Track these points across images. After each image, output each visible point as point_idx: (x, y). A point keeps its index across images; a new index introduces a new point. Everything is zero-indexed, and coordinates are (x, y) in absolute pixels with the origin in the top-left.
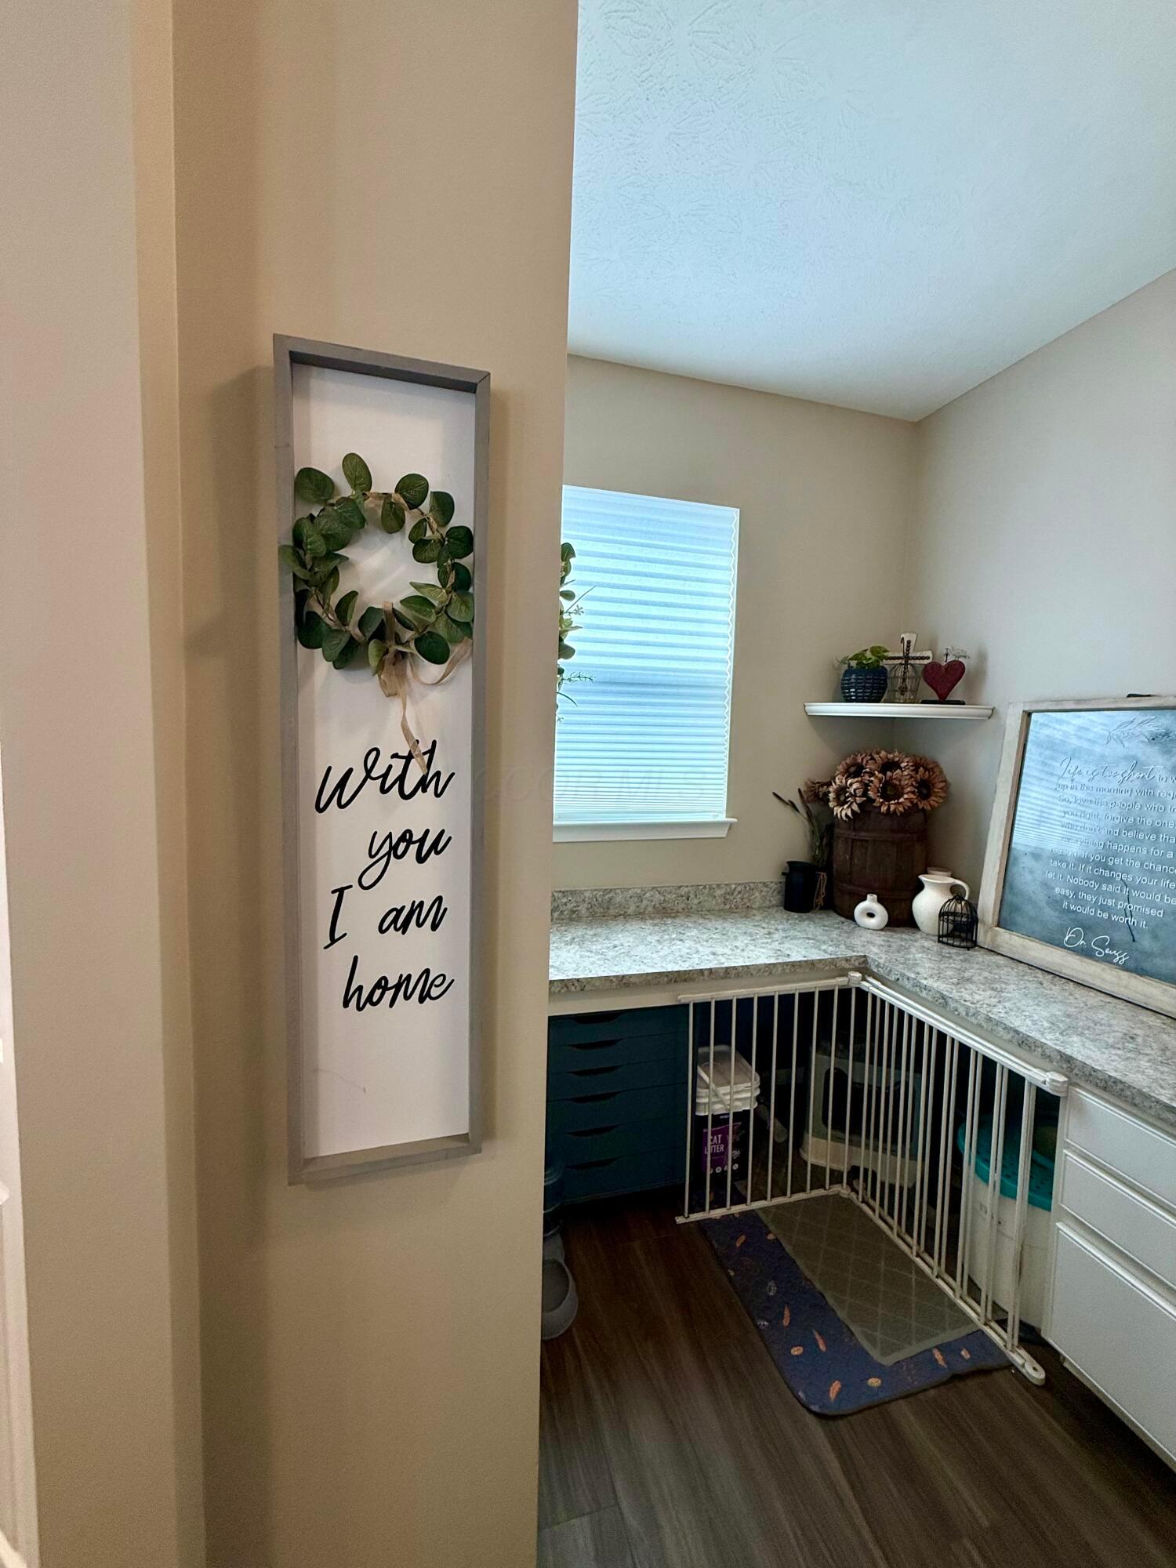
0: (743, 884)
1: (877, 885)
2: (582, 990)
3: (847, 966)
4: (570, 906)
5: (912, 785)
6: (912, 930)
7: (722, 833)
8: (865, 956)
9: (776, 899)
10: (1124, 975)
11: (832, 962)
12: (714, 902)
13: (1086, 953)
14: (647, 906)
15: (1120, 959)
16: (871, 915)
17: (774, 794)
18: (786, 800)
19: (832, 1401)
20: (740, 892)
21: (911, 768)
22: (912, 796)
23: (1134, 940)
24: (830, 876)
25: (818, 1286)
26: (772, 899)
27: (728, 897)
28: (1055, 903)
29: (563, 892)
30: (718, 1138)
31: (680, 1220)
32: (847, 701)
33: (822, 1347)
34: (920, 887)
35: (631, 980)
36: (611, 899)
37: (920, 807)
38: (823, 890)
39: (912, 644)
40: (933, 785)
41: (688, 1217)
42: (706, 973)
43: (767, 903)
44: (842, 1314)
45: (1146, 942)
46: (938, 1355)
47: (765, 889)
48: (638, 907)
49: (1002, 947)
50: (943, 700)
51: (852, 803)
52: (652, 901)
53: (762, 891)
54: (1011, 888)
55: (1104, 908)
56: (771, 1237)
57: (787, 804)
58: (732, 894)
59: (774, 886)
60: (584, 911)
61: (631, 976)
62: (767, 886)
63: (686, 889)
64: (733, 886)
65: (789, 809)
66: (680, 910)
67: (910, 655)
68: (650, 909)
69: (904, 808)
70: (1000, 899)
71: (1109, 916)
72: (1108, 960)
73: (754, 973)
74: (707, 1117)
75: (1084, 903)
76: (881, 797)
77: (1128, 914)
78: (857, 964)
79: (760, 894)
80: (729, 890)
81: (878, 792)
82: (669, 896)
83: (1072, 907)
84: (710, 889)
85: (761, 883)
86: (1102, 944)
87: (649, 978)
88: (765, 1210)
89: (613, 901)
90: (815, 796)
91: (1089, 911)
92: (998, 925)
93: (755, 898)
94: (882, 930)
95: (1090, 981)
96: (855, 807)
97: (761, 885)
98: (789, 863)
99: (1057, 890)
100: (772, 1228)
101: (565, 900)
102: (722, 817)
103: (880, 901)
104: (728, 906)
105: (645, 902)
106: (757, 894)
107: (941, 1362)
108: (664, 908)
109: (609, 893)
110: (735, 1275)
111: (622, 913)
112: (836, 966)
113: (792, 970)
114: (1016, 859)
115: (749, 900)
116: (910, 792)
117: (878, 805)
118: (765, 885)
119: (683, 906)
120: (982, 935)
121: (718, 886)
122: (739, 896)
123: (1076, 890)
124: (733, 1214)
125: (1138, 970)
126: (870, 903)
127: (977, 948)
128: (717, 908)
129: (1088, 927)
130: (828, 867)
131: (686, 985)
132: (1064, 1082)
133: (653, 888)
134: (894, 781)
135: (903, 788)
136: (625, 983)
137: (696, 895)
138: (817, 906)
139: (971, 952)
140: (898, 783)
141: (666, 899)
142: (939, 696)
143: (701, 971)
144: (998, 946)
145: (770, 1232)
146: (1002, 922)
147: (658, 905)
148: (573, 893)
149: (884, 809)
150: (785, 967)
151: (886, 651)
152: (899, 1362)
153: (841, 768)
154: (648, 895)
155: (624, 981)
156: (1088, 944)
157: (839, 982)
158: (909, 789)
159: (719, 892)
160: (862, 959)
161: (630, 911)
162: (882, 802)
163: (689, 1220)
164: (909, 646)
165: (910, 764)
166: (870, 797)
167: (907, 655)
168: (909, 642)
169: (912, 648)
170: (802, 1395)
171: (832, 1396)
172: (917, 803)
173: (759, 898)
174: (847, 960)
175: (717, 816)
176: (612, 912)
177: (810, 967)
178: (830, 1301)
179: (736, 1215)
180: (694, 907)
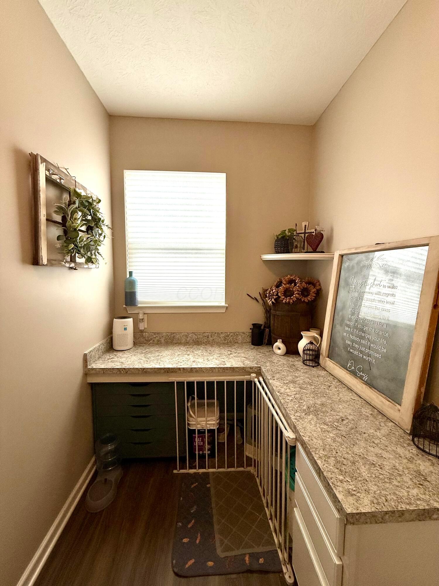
0: (233, 332)
1: (283, 335)
3: (251, 371)
4: (157, 338)
5: (298, 290)
7: (223, 311)
9: (249, 339)
10: (364, 386)
11: (243, 368)
12: (220, 340)
13: (353, 373)
14: (190, 340)
15: (365, 378)
16: (279, 349)
17: (247, 294)
19: (186, 568)
20: (232, 336)
21: (300, 283)
22: (297, 295)
23: (370, 369)
24: (270, 331)
25: (214, 511)
26: (247, 339)
27: (226, 338)
28: (346, 347)
29: (154, 333)
30: (200, 439)
31: (175, 471)
32: (277, 253)
33: (198, 542)
34: (301, 337)
35: (148, 370)
36: (174, 336)
37: (302, 300)
38: (267, 337)
39: (307, 227)
40: (310, 290)
41: (179, 471)
42: (181, 369)
44: (216, 527)
45: (375, 371)
46: (247, 558)
47: (243, 335)
48: (186, 340)
49: (327, 367)
50: (315, 251)
51: (272, 299)
52: (192, 338)
53: (242, 336)
54: (333, 340)
55: (361, 352)
56: (208, 486)
57: (253, 298)
58: (228, 336)
59: (248, 334)
60: (163, 341)
61: (147, 368)
62: (244, 334)
63: (207, 334)
64: (229, 333)
65: (255, 301)
66: (205, 342)
67: (306, 232)
68: (192, 341)
69: (293, 301)
70: (329, 344)
71: (363, 356)
72: (361, 378)
73: (205, 371)
74: (195, 429)
75: (353, 348)
76: (284, 296)
77: (369, 356)
78: (256, 370)
79: (241, 337)
80: (226, 335)
81: (283, 294)
82: (200, 336)
83: (351, 350)
84: (218, 334)
86: (359, 369)
87: (156, 370)
88: (213, 473)
89: (175, 337)
90: (264, 295)
91: (356, 353)
92: (328, 357)
93: (239, 338)
94: (283, 355)
95: (353, 388)
97: (241, 333)
98: (253, 324)
99: (347, 341)
100: (211, 481)
101: (155, 336)
102: (223, 304)
103: (283, 342)
104: (226, 342)
105: (189, 338)
106: (240, 337)
107: (247, 562)
108: (197, 341)
109: (174, 334)
110: (182, 500)
111: (179, 342)
112: (245, 370)
113: (223, 371)
114: (335, 325)
115: (236, 339)
116: (296, 294)
117: (282, 299)
118: (244, 333)
119: (206, 340)
120: (321, 360)
121: (222, 333)
122: (232, 337)
123: (353, 341)
124: (199, 473)
125: (370, 384)
126: (279, 344)
127: (319, 367)
128: (221, 342)
129: (356, 360)
130: (269, 327)
131: (173, 374)
133: (192, 333)
134: (291, 289)
135: (294, 292)
137: (212, 337)
138: (265, 343)
139: (315, 369)
140: (292, 290)
141: (198, 337)
142: (313, 249)
143: (179, 369)
144: (326, 367)
145: (209, 484)
146: (330, 356)
147: (194, 340)
148: (158, 333)
149: (284, 301)
150: (219, 369)
151: (295, 231)
152: (227, 557)
153: (275, 284)
154: (190, 335)
155: (144, 370)
156: (355, 369)
157: (246, 378)
158: (296, 292)
159: (222, 335)
160: (259, 368)
161: (183, 341)
162: (284, 298)
163: (179, 472)
164: (305, 228)
165: (299, 281)
166: (279, 296)
167: (305, 231)
168: (305, 226)
169: (307, 228)
170: (174, 562)
171: (187, 566)
172: (301, 299)
173: (241, 339)
174: (251, 368)
175: (221, 303)
176: (175, 342)
177: (232, 370)
178: (215, 519)
179: (200, 474)
180: (211, 341)
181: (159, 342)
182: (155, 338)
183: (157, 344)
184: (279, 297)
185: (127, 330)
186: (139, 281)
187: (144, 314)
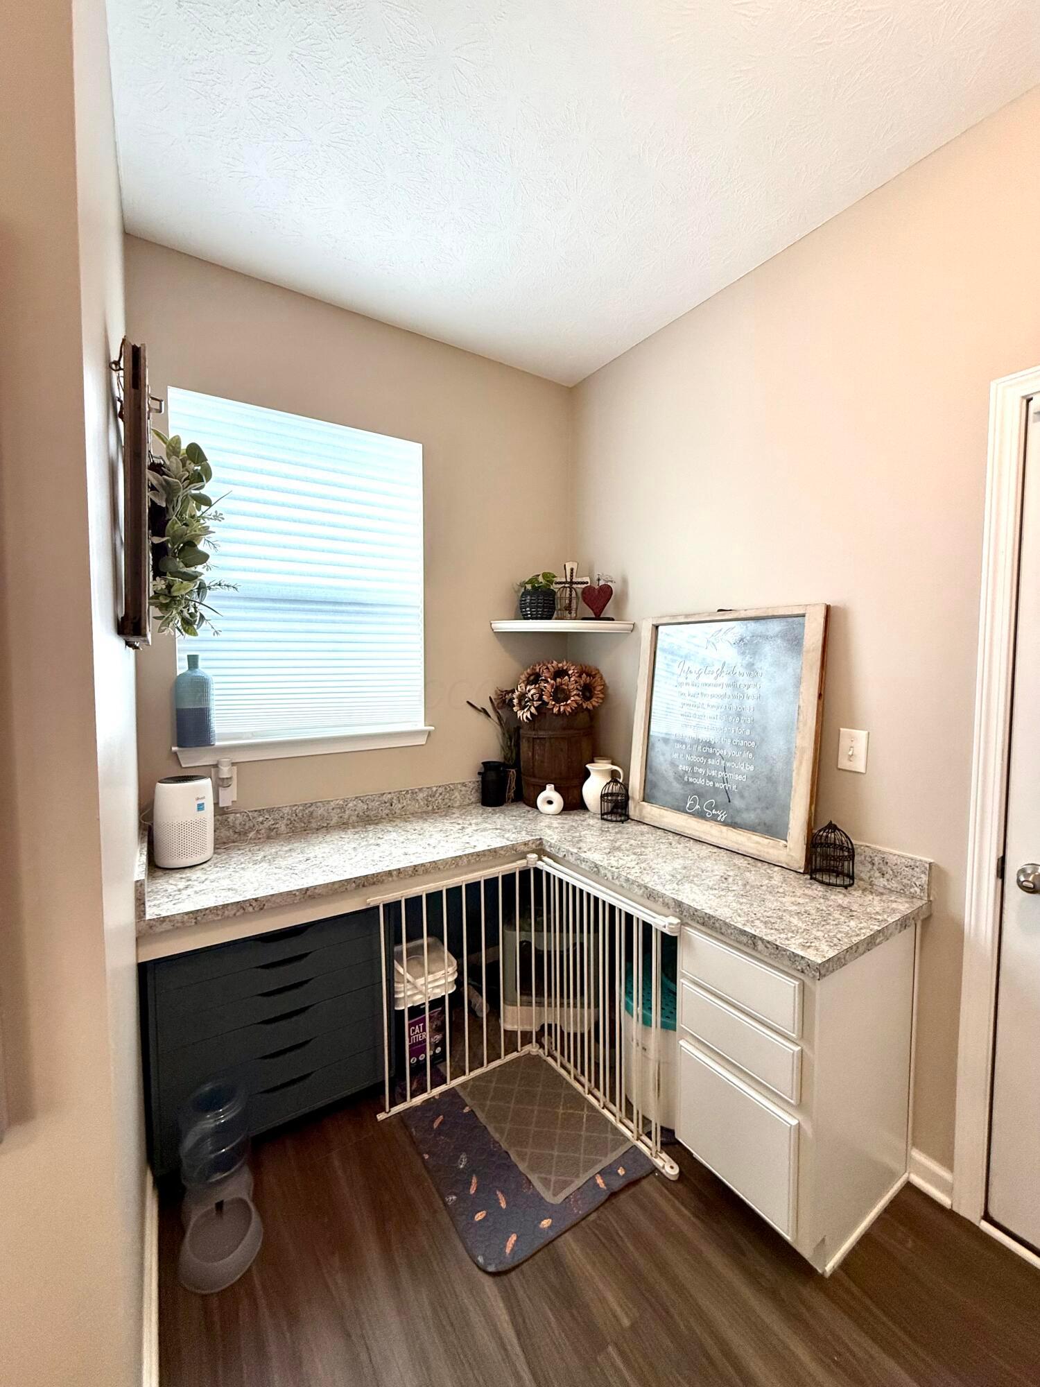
0: (443, 786)
1: (554, 776)
2: (261, 909)
3: (526, 849)
4: (267, 825)
5: (577, 689)
6: (582, 811)
7: (422, 741)
8: (541, 839)
9: (474, 797)
10: (724, 829)
11: (513, 847)
12: (417, 806)
13: (700, 815)
14: (350, 815)
15: (722, 817)
16: (550, 802)
17: (468, 702)
18: (479, 708)
19: (507, 1254)
20: (441, 794)
21: (577, 675)
22: (577, 698)
23: (729, 801)
24: (519, 772)
25: (504, 1146)
26: (471, 797)
27: (430, 799)
28: (680, 777)
29: (259, 811)
30: (419, 1027)
31: (381, 1117)
32: (525, 619)
33: (503, 1205)
34: (587, 774)
35: (316, 891)
36: (312, 813)
37: (585, 707)
38: (513, 785)
39: (575, 571)
40: (594, 688)
41: (389, 1112)
42: (394, 873)
43: (467, 801)
44: (522, 1167)
45: (737, 802)
46: (599, 1181)
47: (464, 789)
48: (341, 817)
49: (647, 817)
50: (598, 617)
51: (530, 707)
52: (355, 810)
53: (461, 791)
54: (651, 769)
55: (710, 778)
56: (466, 1110)
57: (480, 711)
58: (434, 796)
59: (472, 785)
60: (283, 827)
61: (315, 887)
62: (465, 786)
63: (389, 796)
64: (434, 789)
65: (482, 716)
66: (384, 816)
67: (574, 580)
68: (354, 818)
69: (571, 708)
70: (643, 779)
71: (714, 783)
72: (714, 819)
73: (441, 867)
74: (403, 1010)
75: (694, 774)
76: (553, 700)
77: (725, 781)
78: (534, 846)
79: (460, 794)
80: (430, 793)
81: (551, 696)
82: (373, 804)
83: (691, 780)
84: (412, 793)
85: (460, 783)
86: (710, 807)
87: (336, 886)
88: (463, 1085)
89: (314, 814)
90: (503, 702)
91: (700, 782)
92: (643, 801)
93: (456, 797)
94: (559, 814)
95: (704, 837)
96: (533, 710)
97: (459, 786)
98: (483, 763)
99: (681, 766)
100: (468, 1100)
101: (261, 819)
102: (420, 725)
103: (557, 789)
104: (430, 808)
105: (348, 812)
106: (457, 794)
107: (602, 1186)
108: (368, 816)
109: (310, 807)
110: (430, 1158)
111: (325, 825)
112: (516, 851)
113: (477, 859)
114: (653, 745)
115: (450, 800)
116: (575, 695)
117: (552, 707)
118: (464, 785)
119: (387, 812)
120: (633, 810)
121: (420, 790)
122: (441, 797)
123: (692, 765)
124: (433, 1097)
125: (733, 824)
126: (550, 792)
127: (629, 821)
128: (420, 811)
129: (701, 794)
130: (517, 765)
131: (373, 888)
132: (678, 924)
133: (356, 798)
134: (563, 686)
135: (570, 692)
136: (310, 896)
137: (399, 801)
138: (509, 799)
139: (625, 825)
140: (566, 688)
141: (370, 807)
142: (595, 614)
143: (390, 873)
144: (644, 817)
145: (467, 1105)
146: (646, 799)
147: (361, 814)
148: (270, 811)
149: (555, 710)
150: (470, 858)
151: (554, 577)
152: (567, 1197)
153: (523, 677)
154: (350, 805)
156: (702, 807)
157: (516, 866)
158: (575, 692)
159: (421, 795)
160: (538, 842)
161: (332, 823)
162: (554, 705)
163: (390, 1115)
164: (572, 573)
165: (576, 671)
166: (543, 701)
167: (571, 580)
168: (572, 570)
169: (574, 574)
170: (480, 1259)
171: (508, 1251)
172: (582, 704)
173: (459, 797)
174: (525, 844)
175: (416, 725)
176: (314, 825)
177: (493, 855)
178: (513, 1157)
179: (437, 1097)
180: (398, 811)
181: (273, 834)
182: (262, 823)
183: (269, 838)
185: (203, 809)
186: (215, 679)
187: (233, 764)
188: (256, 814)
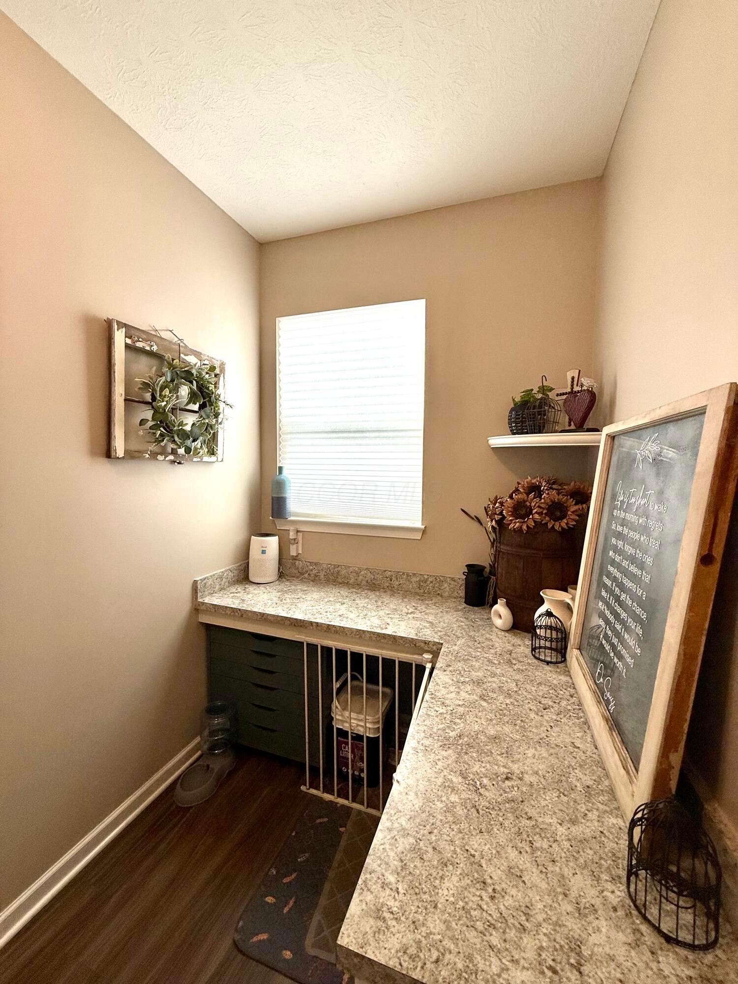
0: (434, 576)
1: (508, 592)
3: (426, 648)
4: (314, 572)
5: (541, 507)
7: (418, 536)
12: (411, 586)
13: (600, 691)
14: (362, 580)
15: (612, 706)
16: (500, 617)
17: (462, 509)
18: (473, 516)
19: (251, 941)
20: (432, 582)
22: (536, 516)
23: (619, 689)
26: (460, 592)
27: (422, 584)
29: (311, 563)
31: (303, 788)
33: (286, 910)
34: (541, 600)
36: (338, 572)
37: (550, 526)
39: (576, 380)
41: (309, 789)
42: (314, 624)
43: (455, 594)
45: (624, 695)
47: (453, 583)
48: (356, 580)
49: (572, 670)
50: (580, 428)
52: (366, 577)
53: (450, 584)
55: (613, 647)
57: (473, 518)
58: (425, 582)
60: (322, 576)
62: (454, 581)
63: (390, 573)
64: (426, 577)
65: (475, 522)
66: (385, 587)
67: (574, 390)
68: (364, 582)
71: (614, 656)
72: (607, 704)
73: (348, 633)
75: (606, 636)
78: (433, 648)
79: (449, 586)
80: (422, 579)
81: (511, 511)
82: (378, 576)
83: (603, 641)
84: (408, 575)
85: (450, 577)
87: (279, 619)
88: (359, 812)
89: (340, 573)
91: (607, 648)
92: (578, 649)
93: (445, 588)
97: (448, 579)
98: (468, 566)
100: (349, 824)
101: (311, 568)
102: (418, 524)
104: (422, 591)
105: (361, 577)
106: (446, 586)
108: (374, 584)
109: (338, 567)
110: (294, 836)
111: (346, 582)
112: (415, 645)
115: (440, 589)
117: (509, 522)
118: (453, 579)
119: (387, 584)
121: (414, 574)
122: (431, 585)
123: (607, 622)
126: (502, 606)
127: (563, 665)
128: (413, 591)
129: (606, 665)
133: (367, 569)
137: (397, 579)
138: (488, 604)
141: (376, 578)
142: (577, 424)
143: (311, 623)
144: (571, 667)
145: (345, 827)
146: (581, 647)
147: (369, 581)
148: (316, 564)
149: (511, 526)
150: (372, 635)
151: (552, 389)
152: (317, 957)
154: (362, 573)
156: (603, 682)
158: (535, 510)
159: (414, 579)
160: (437, 645)
161: (351, 582)
163: (308, 791)
164: (573, 382)
166: (503, 515)
167: (572, 389)
168: (573, 378)
169: (575, 383)
170: (241, 923)
172: (546, 524)
173: (448, 589)
174: (425, 643)
175: (414, 523)
176: (340, 580)
179: (339, 805)
180: (396, 587)
181: (317, 578)
183: (314, 581)
184: (504, 517)
185: (265, 553)
186: (292, 481)
187: (298, 531)
188: (309, 564)
